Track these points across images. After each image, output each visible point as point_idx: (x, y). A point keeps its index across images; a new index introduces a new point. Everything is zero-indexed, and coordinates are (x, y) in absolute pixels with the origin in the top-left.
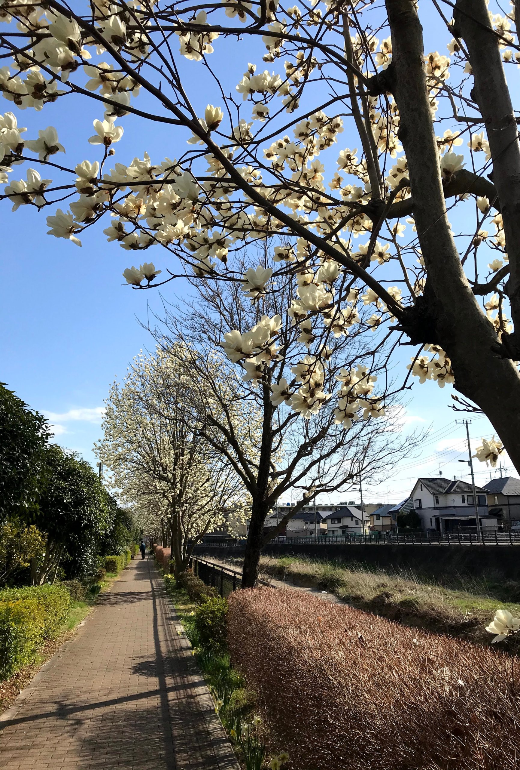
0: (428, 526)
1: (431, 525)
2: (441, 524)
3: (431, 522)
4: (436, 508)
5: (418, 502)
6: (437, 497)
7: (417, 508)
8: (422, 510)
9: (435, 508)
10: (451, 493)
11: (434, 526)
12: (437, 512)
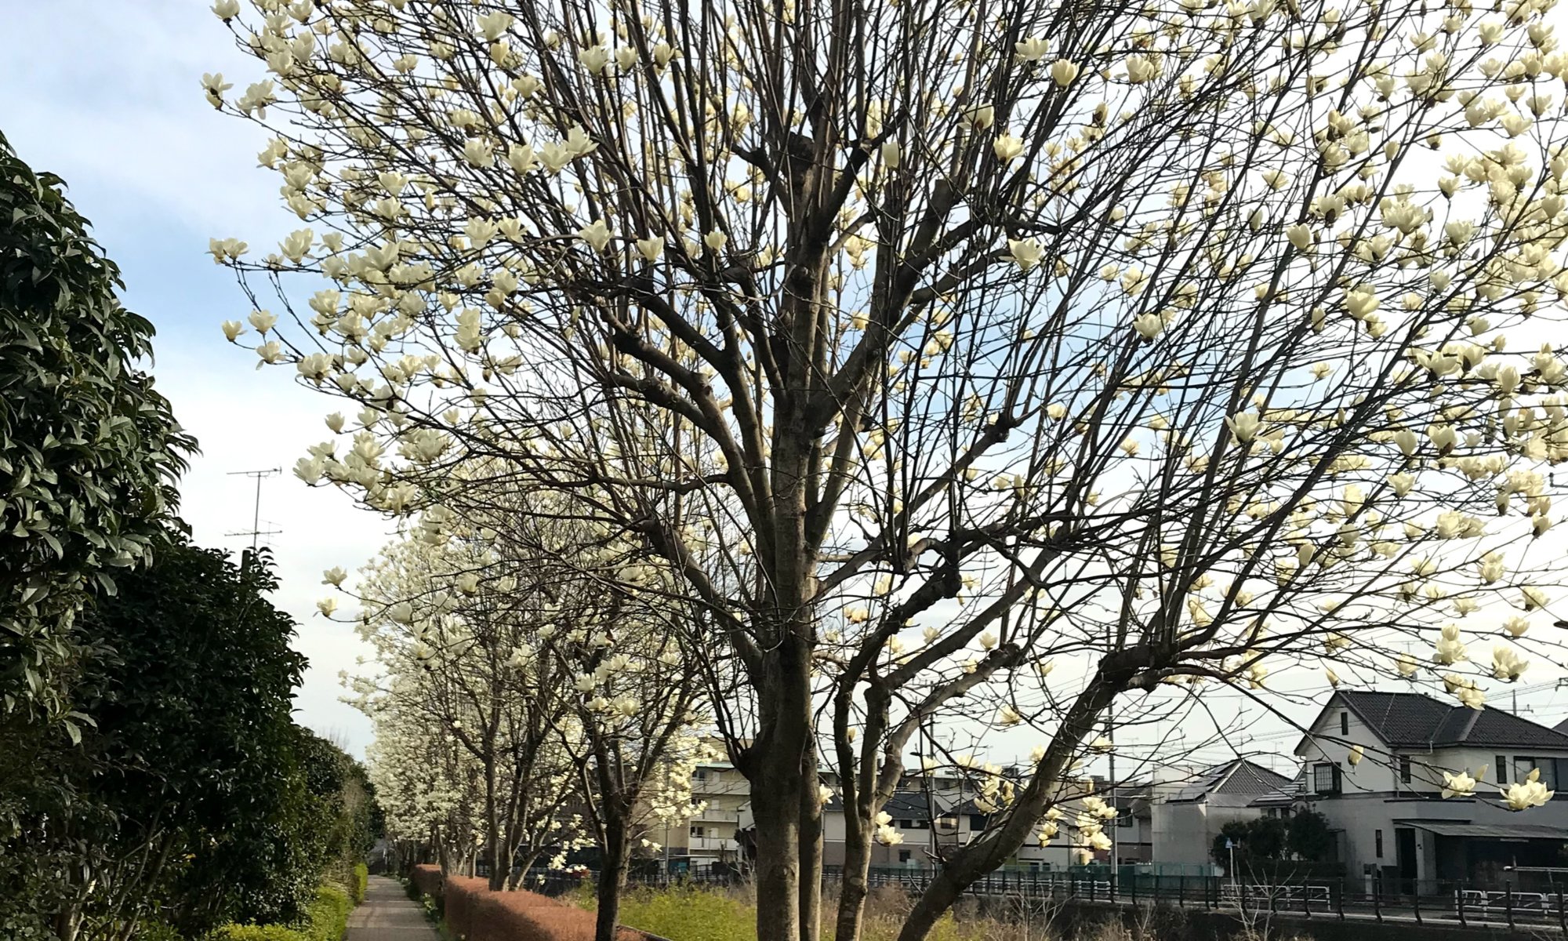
0: (1366, 853)
1: (1379, 854)
2: (1420, 854)
3: (1379, 842)
4: (1403, 794)
5: (1328, 772)
6: (1404, 758)
7: (1321, 795)
8: (1345, 802)
9: (1397, 796)
10: (1462, 746)
11: (1390, 856)
12: (1408, 811)
